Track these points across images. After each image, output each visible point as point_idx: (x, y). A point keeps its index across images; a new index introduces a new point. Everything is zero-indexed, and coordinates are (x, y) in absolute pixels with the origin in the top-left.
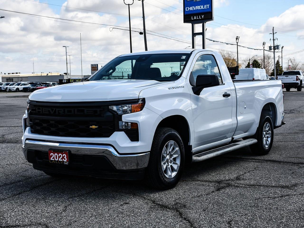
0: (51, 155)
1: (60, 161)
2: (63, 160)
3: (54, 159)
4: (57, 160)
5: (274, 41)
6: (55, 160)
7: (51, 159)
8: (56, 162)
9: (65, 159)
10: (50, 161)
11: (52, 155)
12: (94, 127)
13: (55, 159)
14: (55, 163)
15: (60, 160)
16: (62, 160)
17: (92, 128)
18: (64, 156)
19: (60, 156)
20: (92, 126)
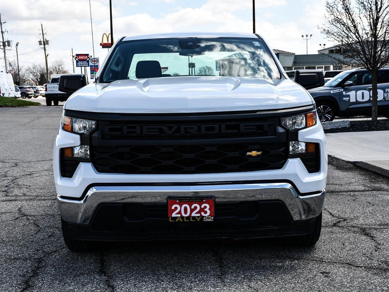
0: (173, 208)
1: (194, 217)
2: (201, 214)
3: (179, 215)
4: (188, 215)
5: (3, 34)
6: (182, 217)
7: (174, 215)
8: (185, 220)
9: (206, 212)
10: (170, 218)
11: (176, 208)
12: (254, 153)
13: (181, 215)
14: (182, 221)
15: (194, 214)
16: (199, 215)
17: (250, 156)
18: (205, 207)
19: (196, 208)
20: (251, 152)
